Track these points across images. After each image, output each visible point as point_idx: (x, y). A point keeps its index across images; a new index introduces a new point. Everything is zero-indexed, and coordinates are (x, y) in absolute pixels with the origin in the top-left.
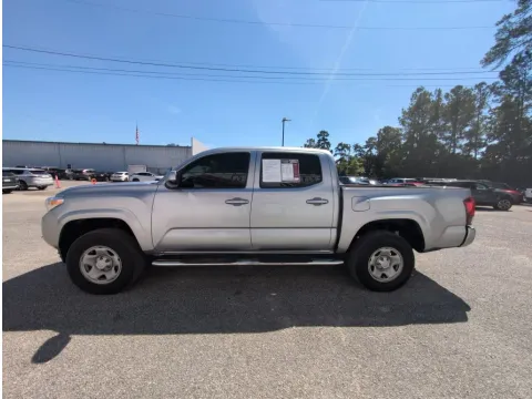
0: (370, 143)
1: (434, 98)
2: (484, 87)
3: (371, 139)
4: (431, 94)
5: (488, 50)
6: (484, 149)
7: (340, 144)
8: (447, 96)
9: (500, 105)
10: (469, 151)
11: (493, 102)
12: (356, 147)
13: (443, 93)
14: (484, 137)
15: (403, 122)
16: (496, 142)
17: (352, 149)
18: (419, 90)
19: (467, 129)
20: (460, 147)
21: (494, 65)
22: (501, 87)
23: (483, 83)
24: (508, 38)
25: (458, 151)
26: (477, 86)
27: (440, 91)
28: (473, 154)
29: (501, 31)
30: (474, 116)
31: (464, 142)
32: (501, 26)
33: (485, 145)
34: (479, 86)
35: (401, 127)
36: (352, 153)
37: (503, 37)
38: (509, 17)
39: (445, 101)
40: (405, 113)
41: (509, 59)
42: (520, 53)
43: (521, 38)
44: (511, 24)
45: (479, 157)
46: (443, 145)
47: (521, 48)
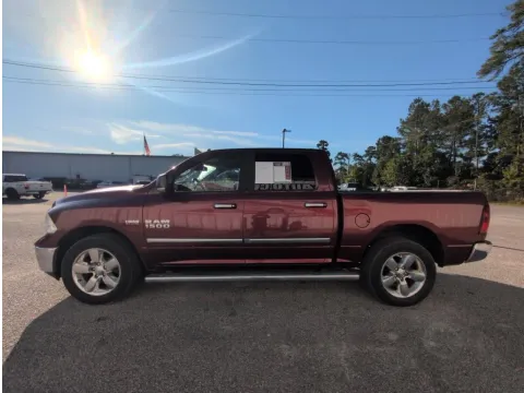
0: (370, 152)
1: (431, 109)
2: (482, 97)
3: (371, 148)
4: (428, 105)
5: (484, 62)
6: (485, 158)
7: (340, 154)
8: (445, 106)
9: (499, 114)
10: (471, 159)
11: (493, 112)
12: (356, 156)
13: (441, 103)
14: (485, 145)
15: (401, 132)
16: (497, 150)
17: (352, 158)
18: (417, 101)
19: (467, 138)
20: (461, 156)
21: (490, 76)
22: (499, 97)
23: (483, 94)
24: (503, 50)
25: (458, 159)
26: (474, 96)
27: (438, 102)
28: (474, 162)
29: (496, 45)
30: (473, 126)
31: (465, 150)
32: (495, 40)
33: (486, 153)
34: (476, 96)
35: (401, 136)
36: (352, 162)
37: (499, 49)
38: (503, 31)
39: (443, 111)
40: (403, 123)
41: (506, 70)
42: (517, 65)
43: (517, 51)
44: (505, 38)
45: (481, 165)
46: (444, 154)
47: (518, 60)
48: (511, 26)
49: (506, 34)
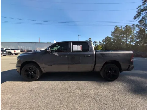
0: (103, 41)
2: (134, 25)
3: (103, 40)
4: (119, 28)
5: (135, 15)
7: (95, 42)
8: (124, 28)
9: (139, 30)
10: (131, 43)
11: (137, 29)
14: (135, 39)
15: (112, 35)
16: (138, 40)
17: (98, 43)
18: (116, 27)
19: (130, 37)
20: (128, 42)
21: (137, 19)
22: (139, 25)
23: (134, 24)
24: (140, 12)
25: (127, 43)
26: (132, 25)
27: (122, 27)
28: (132, 44)
29: (138, 10)
30: (132, 33)
31: (129, 40)
32: (138, 9)
33: (135, 41)
34: (133, 25)
35: (112, 36)
36: (98, 44)
37: (139, 12)
38: (140, 6)
39: (123, 29)
40: (112, 33)
41: (141, 18)
42: (144, 16)
43: (144, 12)
44: (141, 8)
45: (134, 44)
46: (124, 41)
47: (144, 15)
48: (142, 5)
49: (141, 7)
